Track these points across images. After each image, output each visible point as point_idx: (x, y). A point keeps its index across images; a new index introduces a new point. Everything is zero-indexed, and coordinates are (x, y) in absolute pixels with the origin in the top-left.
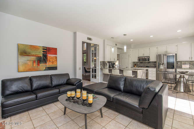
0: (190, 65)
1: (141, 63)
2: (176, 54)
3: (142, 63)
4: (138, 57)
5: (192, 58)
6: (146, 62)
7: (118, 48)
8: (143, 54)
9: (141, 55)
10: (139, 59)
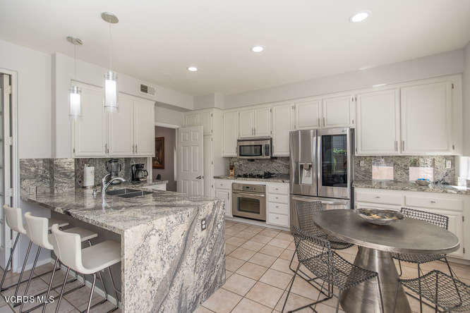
0: (395, 171)
1: (250, 163)
2: (352, 131)
3: (252, 160)
4: (239, 141)
5: (402, 143)
6: (261, 157)
7: (157, 104)
8: (254, 131)
9: (247, 134)
10: (240, 146)
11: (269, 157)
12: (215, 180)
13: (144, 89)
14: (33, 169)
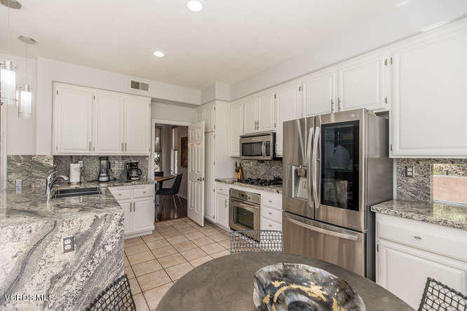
6: (261, 158)
7: (153, 100)
8: (257, 124)
10: (243, 144)
11: (269, 158)
12: (216, 183)
13: (135, 85)
14: (19, 164)
